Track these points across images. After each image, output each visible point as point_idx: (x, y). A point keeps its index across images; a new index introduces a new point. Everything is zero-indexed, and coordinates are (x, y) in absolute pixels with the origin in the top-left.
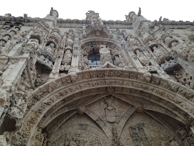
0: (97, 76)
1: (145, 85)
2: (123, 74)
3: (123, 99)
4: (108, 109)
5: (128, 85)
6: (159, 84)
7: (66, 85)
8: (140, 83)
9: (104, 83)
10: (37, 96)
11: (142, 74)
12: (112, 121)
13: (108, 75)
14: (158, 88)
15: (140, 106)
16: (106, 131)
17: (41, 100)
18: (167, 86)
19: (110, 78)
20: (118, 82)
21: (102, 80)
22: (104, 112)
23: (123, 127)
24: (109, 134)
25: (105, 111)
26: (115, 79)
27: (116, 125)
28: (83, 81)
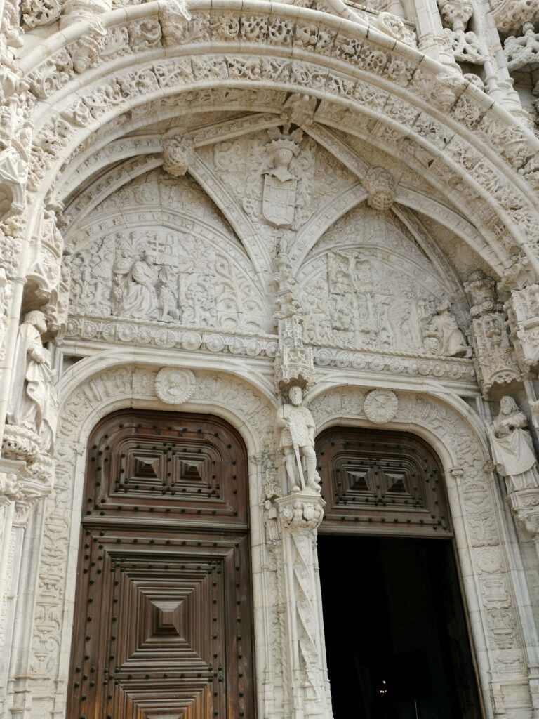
0: (267, 35)
1: (429, 117)
2: (365, 51)
3: (334, 150)
4: (273, 176)
5: (370, 103)
6: (476, 124)
7: (141, 50)
8: (414, 103)
9: (286, 73)
10: (39, 81)
11: (435, 71)
12: (278, 223)
13: (309, 44)
14: (467, 138)
15: (383, 187)
16: (252, 251)
17: (50, 100)
18: (497, 140)
19: (312, 55)
20: (337, 82)
21: (282, 55)
22: (259, 184)
23: (310, 246)
24: (262, 261)
25: (263, 183)
26: (327, 65)
27: (290, 235)
28: (207, 44)
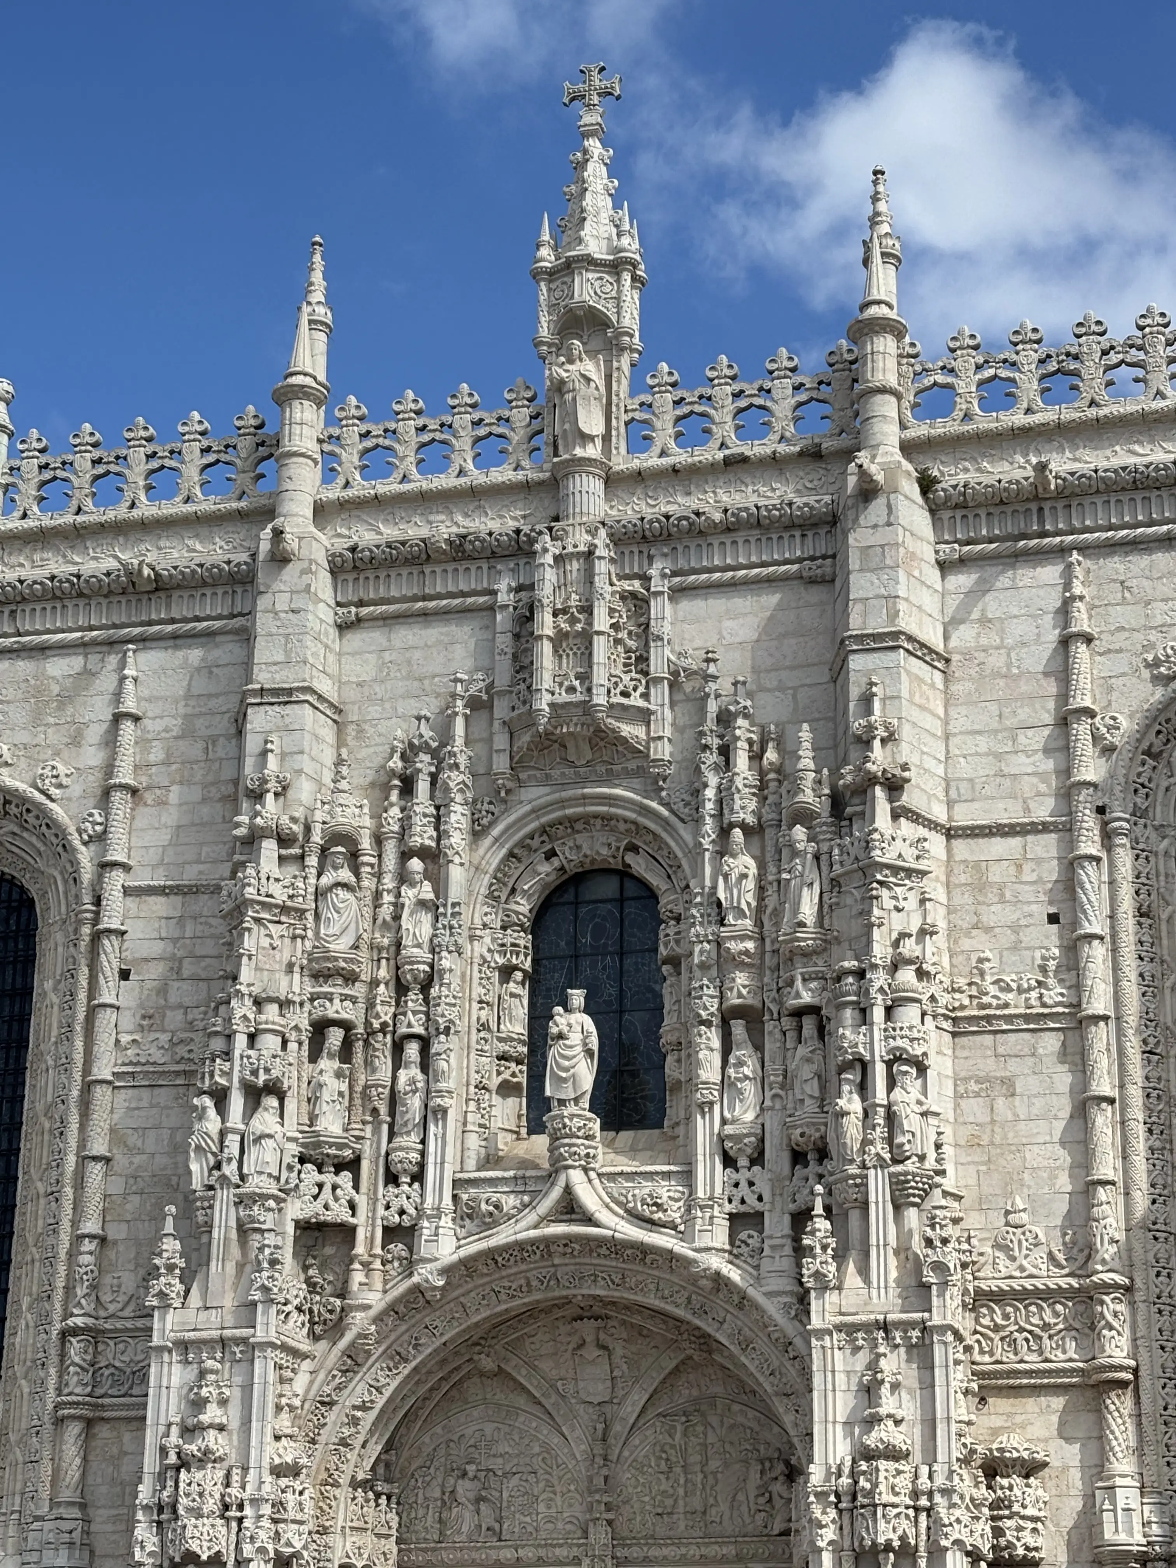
2: (619, 1250)
5: (641, 1291)
7: (411, 1318)
9: (552, 1282)
16: (571, 1438)
17: (341, 1402)
20: (604, 1279)
23: (634, 1417)
28: (470, 1286)
